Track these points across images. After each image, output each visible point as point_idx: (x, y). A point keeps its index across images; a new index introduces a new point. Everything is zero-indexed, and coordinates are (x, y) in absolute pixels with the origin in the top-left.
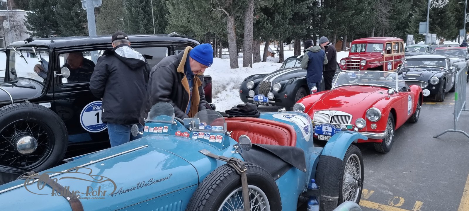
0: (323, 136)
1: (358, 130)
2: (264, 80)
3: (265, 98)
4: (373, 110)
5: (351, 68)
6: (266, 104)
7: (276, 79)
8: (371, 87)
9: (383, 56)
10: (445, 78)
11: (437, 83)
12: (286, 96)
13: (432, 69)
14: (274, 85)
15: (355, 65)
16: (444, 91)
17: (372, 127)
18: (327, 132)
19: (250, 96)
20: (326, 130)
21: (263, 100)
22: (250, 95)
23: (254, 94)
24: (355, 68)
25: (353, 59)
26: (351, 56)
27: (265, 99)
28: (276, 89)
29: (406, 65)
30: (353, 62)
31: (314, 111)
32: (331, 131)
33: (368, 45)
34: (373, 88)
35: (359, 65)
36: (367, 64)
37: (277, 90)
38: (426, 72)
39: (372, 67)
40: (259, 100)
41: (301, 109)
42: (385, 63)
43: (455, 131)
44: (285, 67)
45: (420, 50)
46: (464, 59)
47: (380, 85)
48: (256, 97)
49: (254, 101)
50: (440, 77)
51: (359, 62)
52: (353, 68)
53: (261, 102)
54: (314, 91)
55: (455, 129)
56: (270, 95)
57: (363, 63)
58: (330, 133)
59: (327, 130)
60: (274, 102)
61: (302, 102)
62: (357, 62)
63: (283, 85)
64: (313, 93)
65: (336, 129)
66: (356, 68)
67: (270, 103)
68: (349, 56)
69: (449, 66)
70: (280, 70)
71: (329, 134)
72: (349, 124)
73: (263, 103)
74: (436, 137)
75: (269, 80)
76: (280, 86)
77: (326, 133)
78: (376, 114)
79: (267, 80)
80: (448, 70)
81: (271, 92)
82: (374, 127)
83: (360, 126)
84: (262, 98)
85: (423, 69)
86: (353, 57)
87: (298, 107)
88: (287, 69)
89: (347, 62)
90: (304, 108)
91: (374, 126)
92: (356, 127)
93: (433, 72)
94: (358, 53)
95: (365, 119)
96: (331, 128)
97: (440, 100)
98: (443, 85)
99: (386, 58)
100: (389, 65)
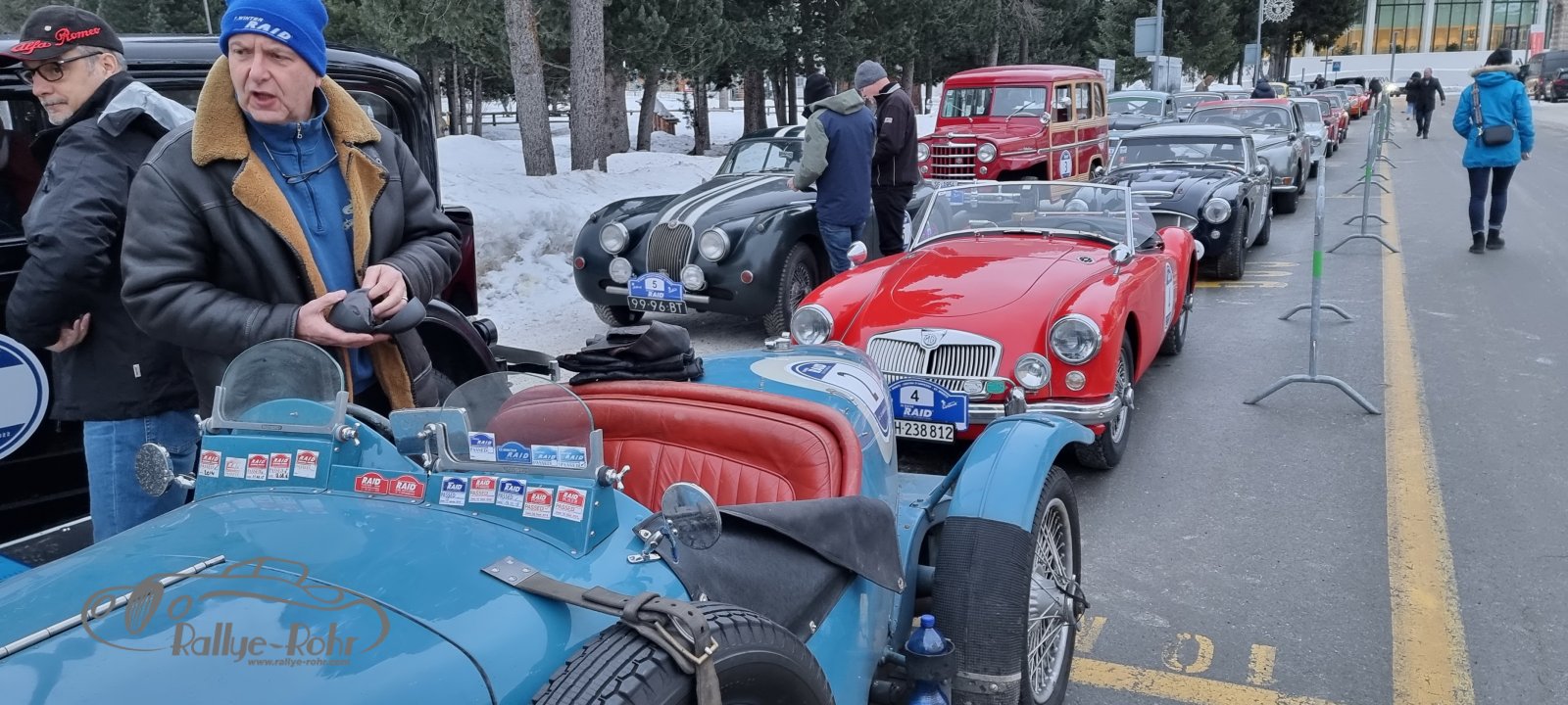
0: (903, 423)
1: (1026, 394)
2: (662, 221)
3: (672, 287)
4: (1072, 322)
5: (947, 170)
6: (677, 306)
7: (707, 213)
8: (1045, 240)
9: (1045, 129)
10: (1246, 202)
11: (1224, 217)
12: (747, 277)
13: (1206, 171)
14: (704, 238)
15: (960, 160)
16: (1243, 242)
17: (1072, 382)
18: (916, 407)
19: (616, 281)
20: (913, 402)
21: (666, 292)
22: (616, 274)
23: (630, 273)
24: (959, 172)
25: (952, 139)
26: (944, 129)
27: (671, 291)
28: (713, 251)
29: (1122, 158)
30: (953, 151)
31: (864, 331)
32: (931, 404)
33: (998, 92)
34: (1054, 241)
35: (972, 160)
36: (997, 156)
37: (713, 257)
38: (1189, 183)
39: (1014, 167)
40: (650, 294)
41: (819, 325)
42: (1051, 153)
43: (1313, 381)
44: (731, 171)
45: (1146, 110)
46: (1285, 138)
47: (1077, 233)
48: (636, 284)
49: (630, 299)
50: (1233, 198)
51: (972, 150)
52: (953, 170)
53: (658, 302)
54: (856, 259)
55: (1311, 373)
56: (689, 276)
57: (986, 155)
58: (926, 411)
59: (917, 399)
60: (705, 299)
61: (819, 300)
62: (966, 151)
63: (735, 236)
64: (852, 264)
65: (947, 395)
66: (965, 170)
67: (690, 304)
68: (936, 130)
69: (1252, 162)
70: (715, 182)
71: (925, 415)
72: (991, 376)
73: (666, 304)
74: (1253, 404)
75: (682, 218)
76: (726, 240)
77: (912, 410)
78: (1083, 338)
79: (674, 218)
80: (1249, 175)
81: (693, 261)
82: (1078, 383)
83: (1032, 380)
84: (661, 286)
85: (1178, 173)
86: (952, 135)
87: (809, 319)
88: (743, 175)
89: (935, 151)
90: (831, 321)
91: (1076, 379)
92: (1018, 384)
93: (1212, 181)
94: (965, 121)
95: (1043, 354)
96: (932, 393)
97: (1232, 274)
98: (1242, 222)
99: (1055, 135)
100: (1063, 159)
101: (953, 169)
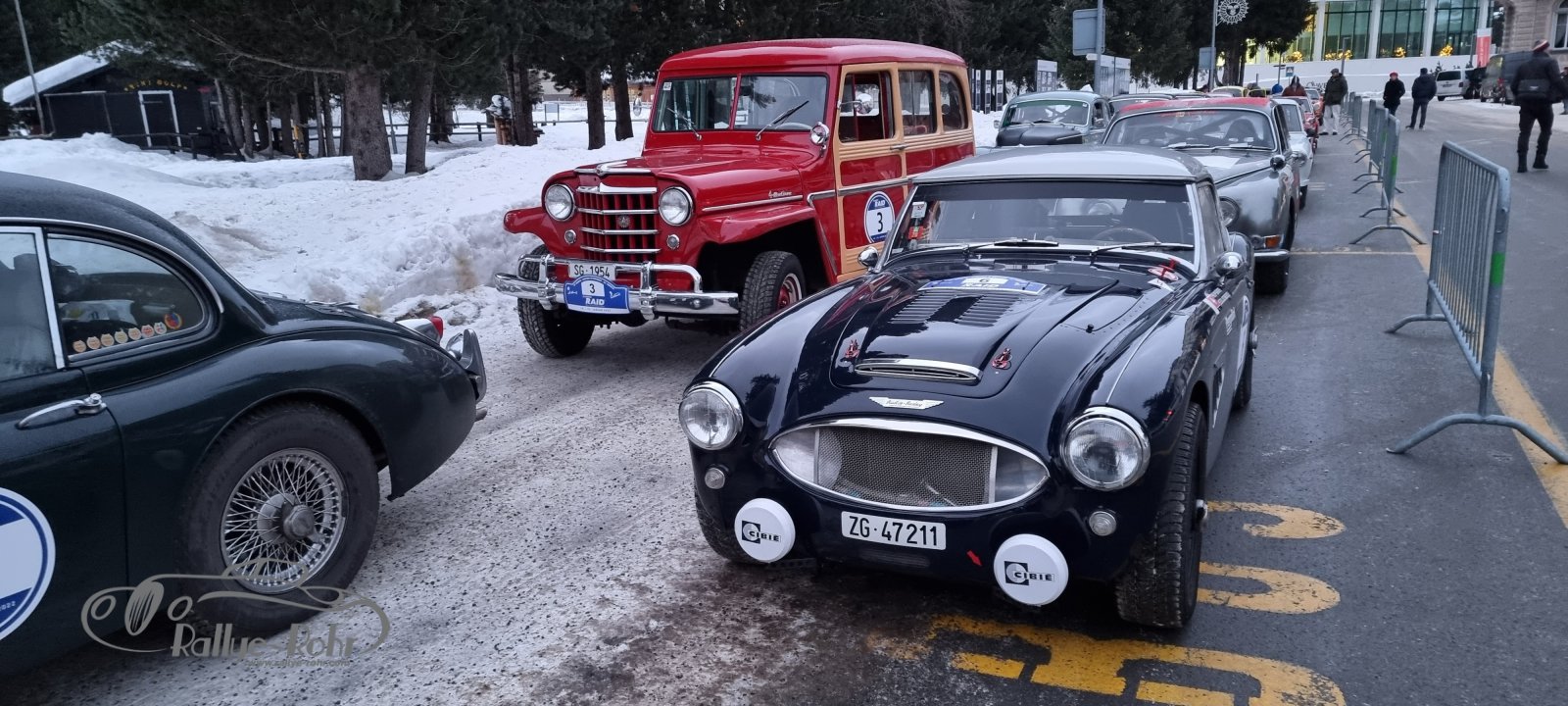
5: (606, 241)
9: (825, 155)
15: (624, 221)
30: (610, 201)
35: (648, 221)
36: (694, 212)
42: (840, 200)
46: (1264, 162)
51: (650, 201)
52: (613, 241)
62: (636, 201)
66: (638, 241)
99: (845, 166)
100: (872, 207)
101: (613, 237)
